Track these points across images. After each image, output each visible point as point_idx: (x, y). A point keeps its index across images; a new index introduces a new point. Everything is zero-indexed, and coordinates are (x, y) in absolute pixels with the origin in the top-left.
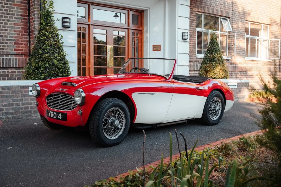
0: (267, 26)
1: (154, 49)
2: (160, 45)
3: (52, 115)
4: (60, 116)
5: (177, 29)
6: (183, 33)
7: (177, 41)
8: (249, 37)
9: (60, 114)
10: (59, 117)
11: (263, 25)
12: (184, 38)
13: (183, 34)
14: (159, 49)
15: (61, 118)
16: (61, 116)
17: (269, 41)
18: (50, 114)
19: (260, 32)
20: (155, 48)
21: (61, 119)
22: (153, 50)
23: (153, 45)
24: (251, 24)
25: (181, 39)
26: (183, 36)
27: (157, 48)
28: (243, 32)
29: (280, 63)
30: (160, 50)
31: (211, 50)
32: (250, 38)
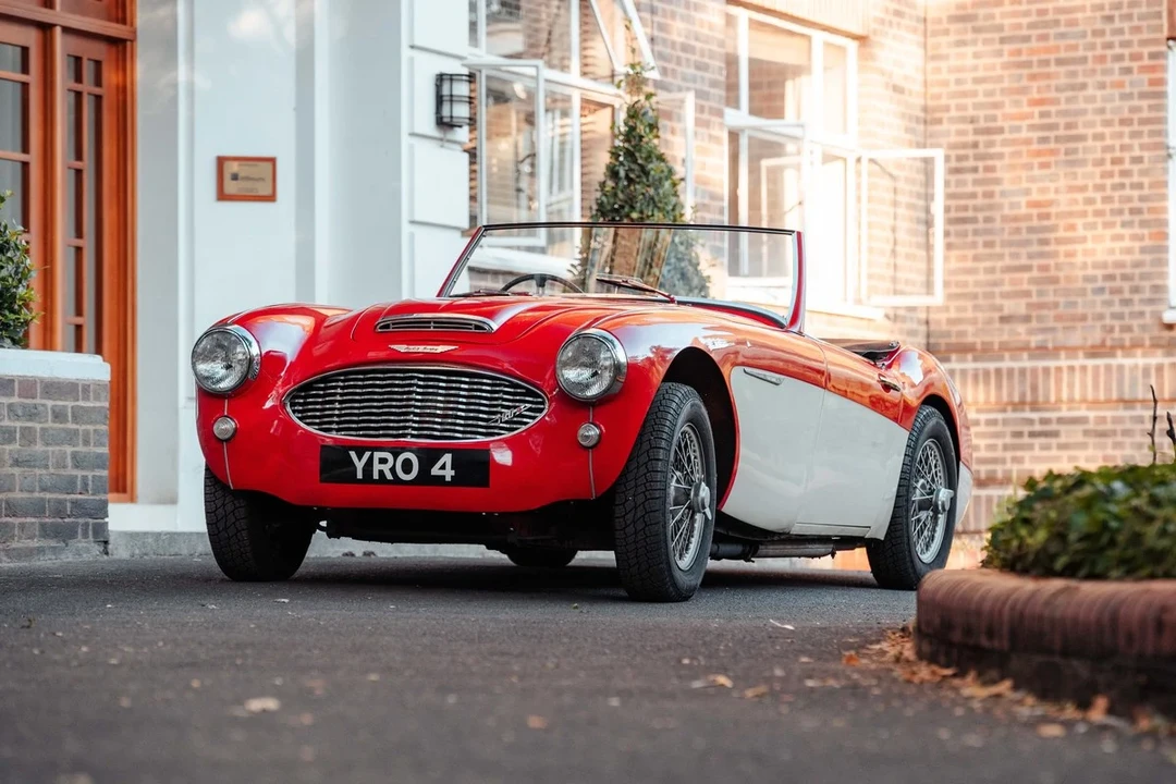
0: (842, 49)
1: (231, 187)
2: (272, 161)
3: (377, 467)
4: (444, 468)
5: (406, 53)
6: (441, 78)
7: (405, 140)
8: (743, 130)
9: (447, 458)
10: (435, 471)
11: (819, 37)
12: (446, 112)
13: (439, 87)
14: (267, 191)
15: (449, 474)
16: (449, 466)
17: (864, 162)
18: (360, 465)
19: (789, 85)
20: (235, 177)
21: (448, 479)
22: (222, 196)
23: (221, 162)
24: (754, 24)
25: (426, 123)
26: (440, 100)
27: (247, 179)
28: (714, 84)
29: (928, 336)
30: (271, 198)
31: (633, 208)
32: (750, 138)
